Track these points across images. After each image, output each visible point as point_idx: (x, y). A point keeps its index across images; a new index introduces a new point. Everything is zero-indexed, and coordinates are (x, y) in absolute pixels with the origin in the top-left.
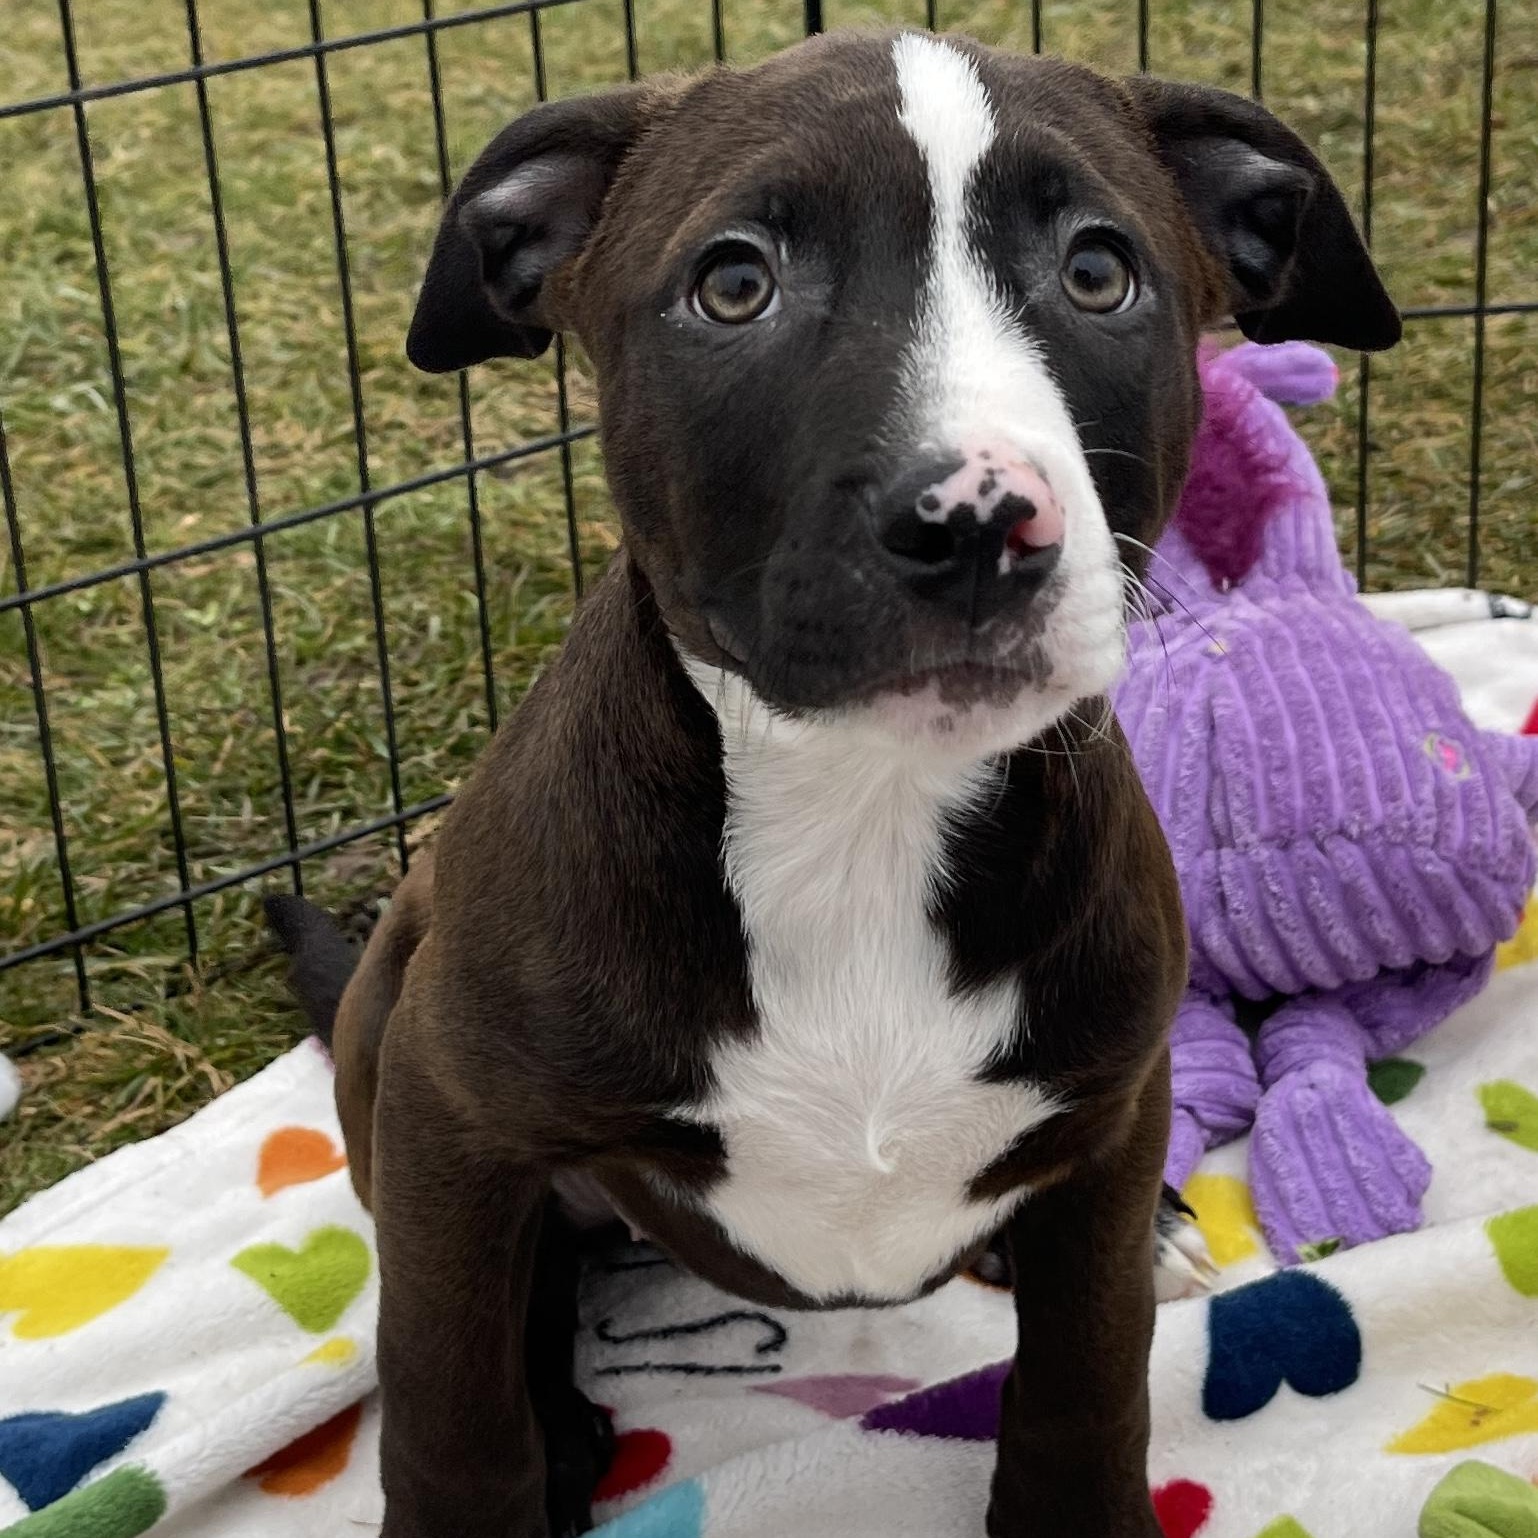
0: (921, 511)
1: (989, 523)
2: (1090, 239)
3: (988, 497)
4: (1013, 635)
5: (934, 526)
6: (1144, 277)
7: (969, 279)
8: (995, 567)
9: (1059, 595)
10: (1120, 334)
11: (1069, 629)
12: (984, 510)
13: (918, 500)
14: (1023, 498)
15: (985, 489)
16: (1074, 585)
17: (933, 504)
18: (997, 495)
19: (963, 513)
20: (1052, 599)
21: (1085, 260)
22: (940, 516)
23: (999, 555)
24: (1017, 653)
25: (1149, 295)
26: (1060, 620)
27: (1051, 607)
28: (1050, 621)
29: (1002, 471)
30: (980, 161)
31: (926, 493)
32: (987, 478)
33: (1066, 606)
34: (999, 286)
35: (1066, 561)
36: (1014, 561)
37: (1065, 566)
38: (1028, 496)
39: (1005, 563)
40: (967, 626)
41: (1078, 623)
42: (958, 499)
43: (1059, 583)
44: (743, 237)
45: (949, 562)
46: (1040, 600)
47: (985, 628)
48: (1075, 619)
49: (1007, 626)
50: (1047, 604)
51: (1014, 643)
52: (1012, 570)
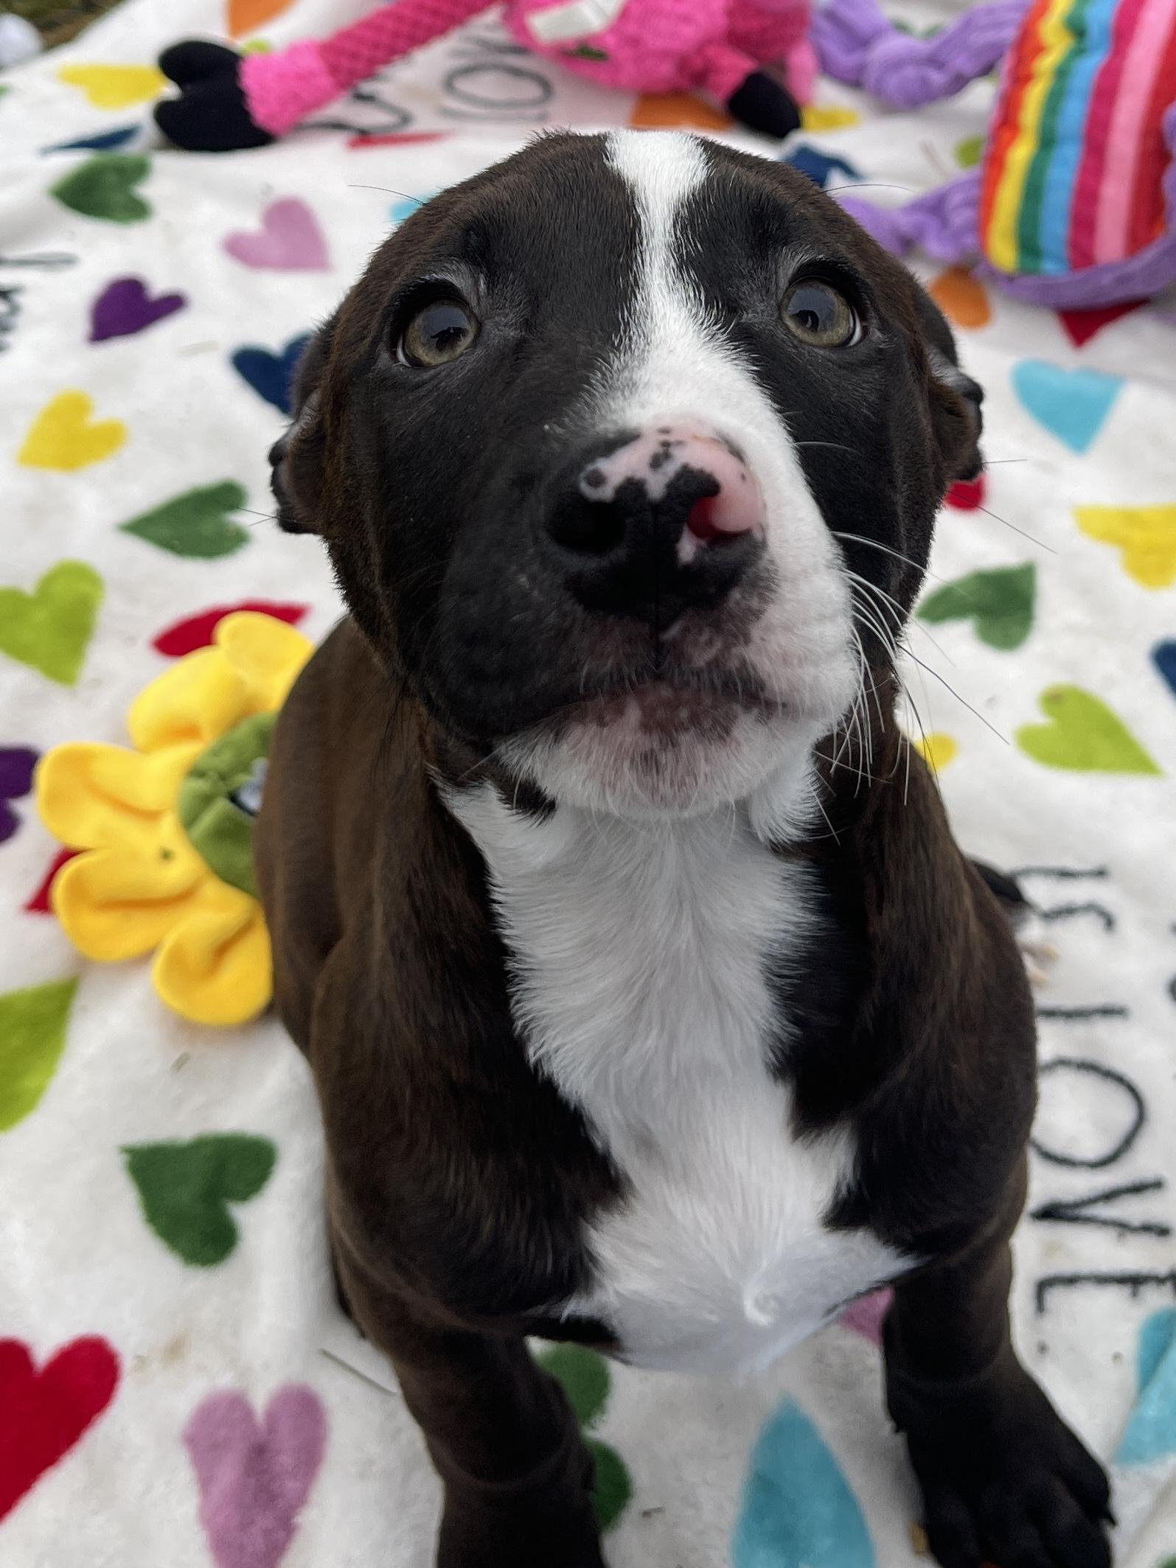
0: (585, 488)
1: (664, 501)
2: (812, 275)
3: (661, 471)
4: (710, 643)
5: (600, 505)
6: (872, 319)
7: (676, 296)
8: (674, 553)
9: (764, 600)
10: (848, 365)
11: (777, 642)
12: (656, 486)
13: (582, 476)
14: (701, 472)
15: (657, 462)
16: (785, 590)
17: (597, 480)
18: (671, 469)
19: (633, 488)
20: (755, 603)
22: (606, 493)
23: (677, 540)
24: (715, 664)
26: (769, 629)
27: (757, 614)
28: (756, 630)
29: (680, 443)
30: (693, 193)
31: (590, 468)
32: (660, 450)
33: (774, 614)
34: (708, 303)
35: (772, 562)
36: (698, 547)
37: (771, 567)
38: (708, 469)
39: (688, 548)
40: (646, 629)
41: (794, 633)
42: (629, 474)
43: (764, 586)
44: (440, 276)
45: (620, 554)
46: (738, 603)
47: (674, 631)
48: (788, 628)
49: (700, 632)
50: (750, 610)
51: (711, 653)
52: (698, 558)
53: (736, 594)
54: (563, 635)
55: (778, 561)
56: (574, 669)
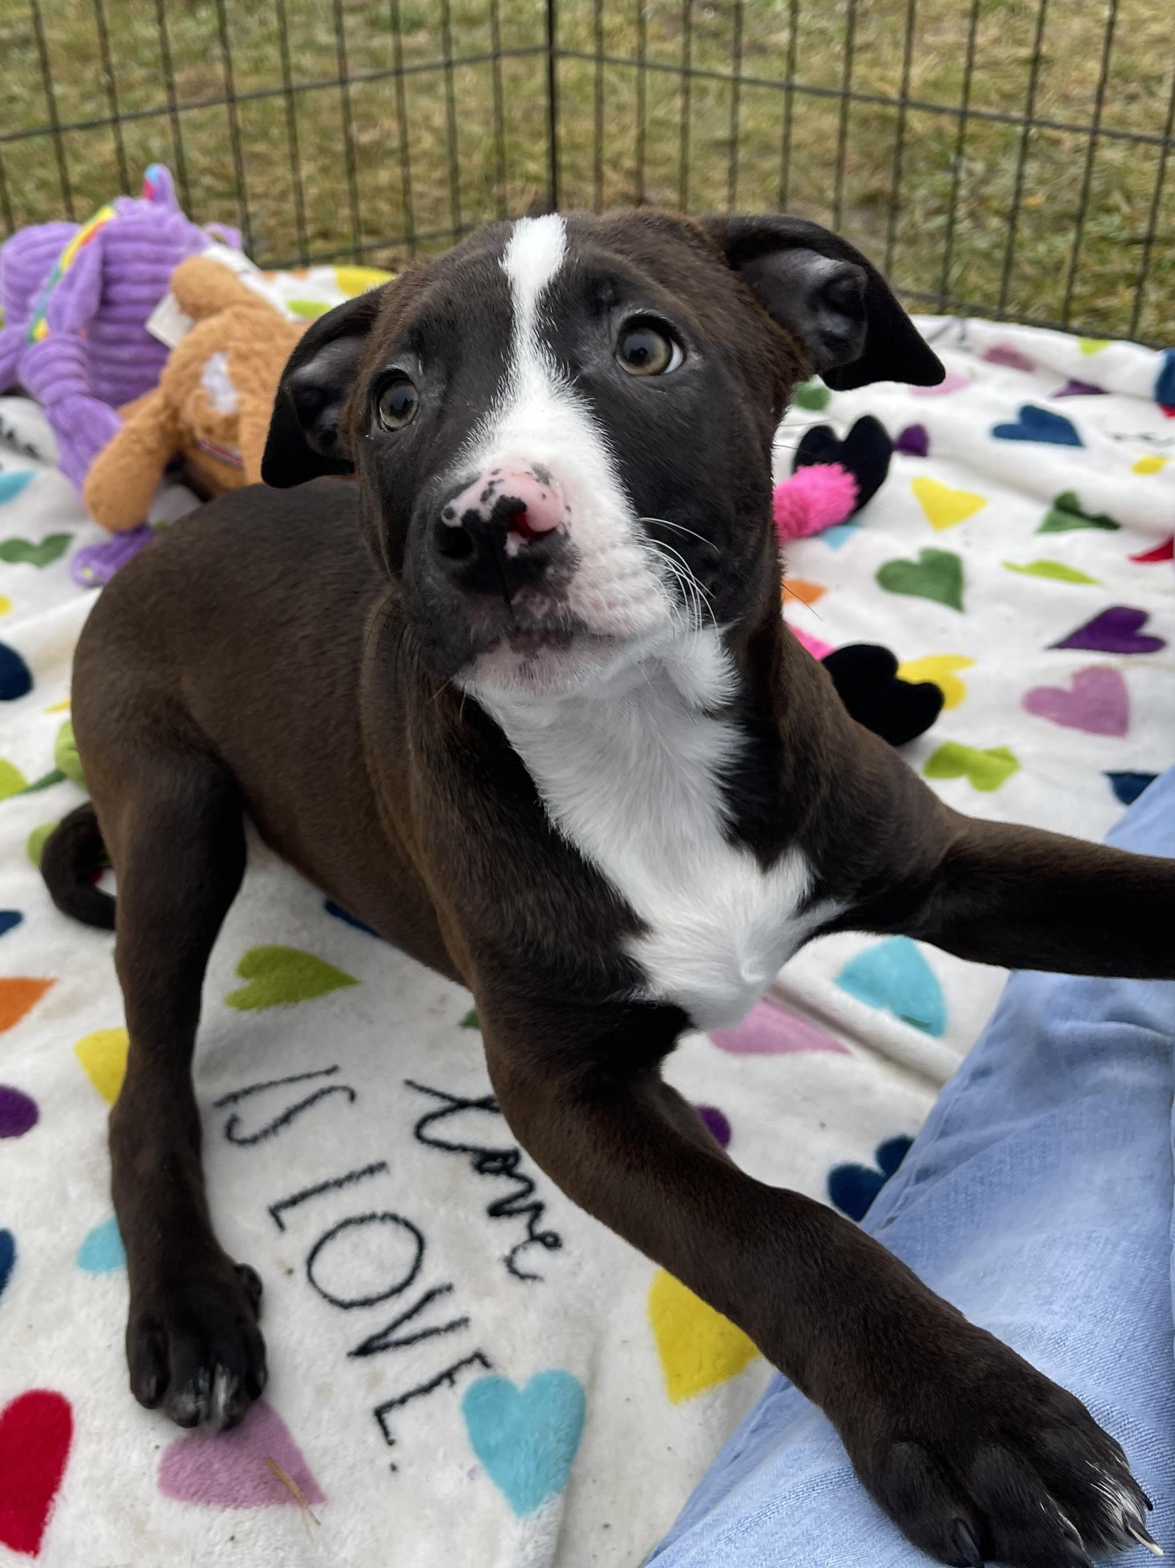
0: (444, 519)
1: (492, 521)
2: (635, 324)
3: (487, 503)
4: (542, 603)
5: (455, 529)
6: (691, 346)
7: (537, 363)
8: (504, 553)
10: (670, 387)
11: (587, 595)
12: (486, 512)
13: (443, 512)
14: (513, 498)
15: (485, 497)
16: (586, 562)
17: (451, 514)
18: (493, 500)
19: (472, 516)
20: (564, 573)
21: (636, 341)
22: (456, 522)
23: (504, 543)
24: (551, 615)
25: (694, 358)
26: (578, 587)
27: (568, 580)
28: (571, 590)
29: (497, 482)
30: (549, 283)
31: (446, 507)
32: (488, 488)
33: (579, 578)
34: (558, 364)
35: (574, 546)
36: (522, 545)
37: (574, 549)
38: (516, 496)
39: (513, 546)
40: (502, 599)
41: (598, 588)
42: (468, 508)
43: (569, 561)
44: (395, 366)
45: (475, 555)
46: (553, 575)
47: (517, 599)
48: (594, 586)
49: (534, 596)
50: (563, 578)
51: (545, 608)
52: (520, 553)
53: (550, 570)
54: (456, 610)
55: (578, 545)
56: (467, 630)
